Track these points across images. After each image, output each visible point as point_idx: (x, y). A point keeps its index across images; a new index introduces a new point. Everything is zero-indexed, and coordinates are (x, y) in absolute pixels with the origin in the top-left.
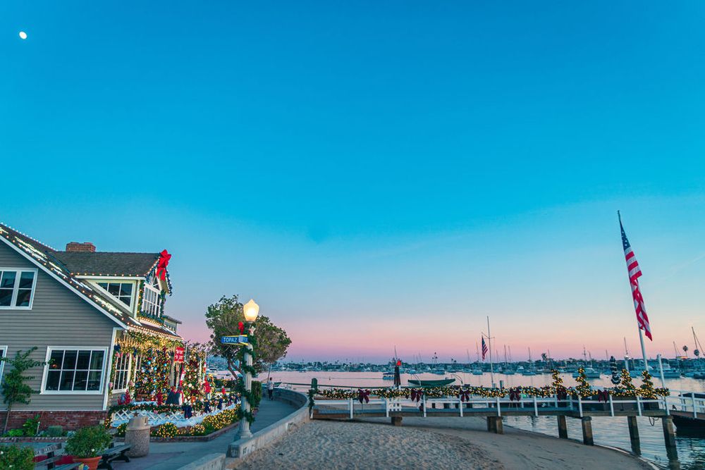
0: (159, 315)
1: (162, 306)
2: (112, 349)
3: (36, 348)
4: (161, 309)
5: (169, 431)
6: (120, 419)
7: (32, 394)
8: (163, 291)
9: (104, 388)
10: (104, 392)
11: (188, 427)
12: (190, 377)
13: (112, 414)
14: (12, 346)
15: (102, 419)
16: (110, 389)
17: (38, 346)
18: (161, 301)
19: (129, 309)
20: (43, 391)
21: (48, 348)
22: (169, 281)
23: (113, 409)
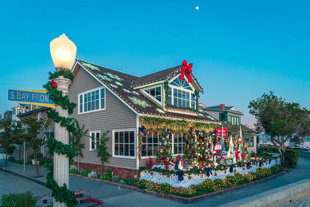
0: (195, 107)
1: (196, 101)
2: (138, 130)
3: (108, 131)
4: (196, 103)
5: (163, 190)
6: (145, 176)
7: (110, 157)
8: (196, 91)
9: (136, 155)
10: (136, 157)
11: (180, 188)
12: (199, 148)
13: (141, 172)
14: (103, 130)
15: (136, 175)
16: (139, 156)
17: (109, 130)
18: (195, 98)
19: (160, 103)
20: (114, 156)
21: (113, 131)
22: (198, 83)
23: (142, 169)
